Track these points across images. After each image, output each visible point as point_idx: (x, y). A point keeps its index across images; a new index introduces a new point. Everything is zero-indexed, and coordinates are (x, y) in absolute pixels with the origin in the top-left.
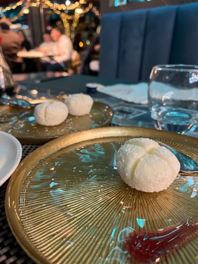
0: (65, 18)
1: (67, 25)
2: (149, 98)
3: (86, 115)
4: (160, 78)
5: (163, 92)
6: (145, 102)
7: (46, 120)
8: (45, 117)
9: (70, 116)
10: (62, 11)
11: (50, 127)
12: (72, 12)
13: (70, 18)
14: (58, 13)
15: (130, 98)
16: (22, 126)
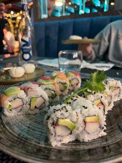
0: (10, 21)
1: (12, 26)
2: (59, 64)
3: (33, 73)
4: (63, 56)
5: (64, 62)
6: (58, 66)
7: (16, 75)
8: (15, 73)
9: (25, 73)
10: (9, 18)
11: (18, 78)
12: (14, 19)
13: (14, 22)
14: (6, 18)
15: (51, 65)
16: (4, 78)
